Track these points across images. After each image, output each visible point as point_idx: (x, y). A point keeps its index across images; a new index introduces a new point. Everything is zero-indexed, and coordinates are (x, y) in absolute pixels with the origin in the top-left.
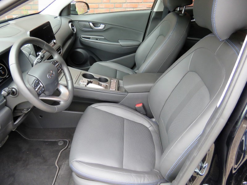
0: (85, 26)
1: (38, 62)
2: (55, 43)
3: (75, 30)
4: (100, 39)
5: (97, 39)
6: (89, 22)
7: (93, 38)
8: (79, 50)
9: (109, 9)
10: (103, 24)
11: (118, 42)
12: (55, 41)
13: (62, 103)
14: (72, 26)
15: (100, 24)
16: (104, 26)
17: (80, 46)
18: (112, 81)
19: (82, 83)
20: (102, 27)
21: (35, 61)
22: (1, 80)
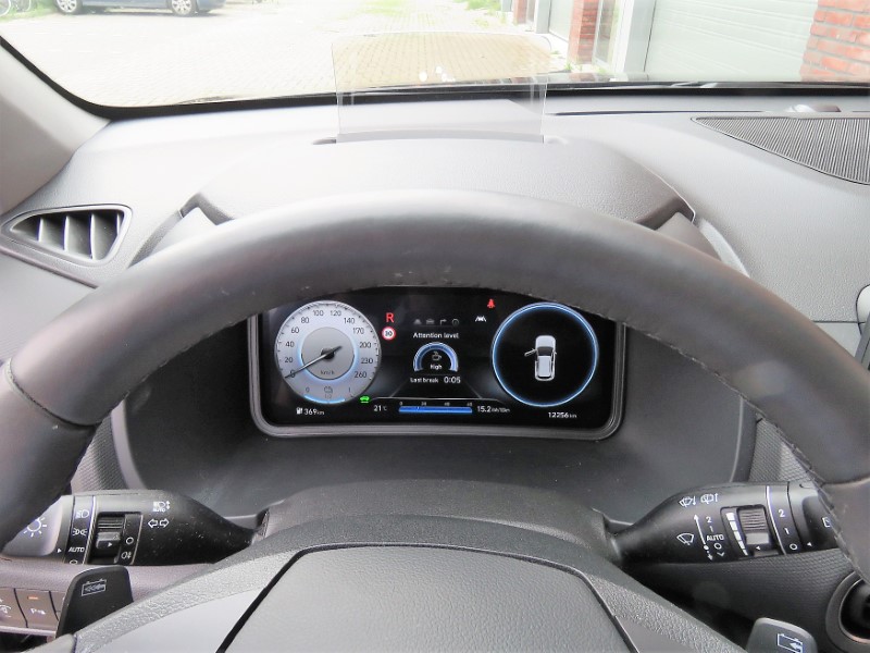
21: (706, 500)
22: (486, 404)
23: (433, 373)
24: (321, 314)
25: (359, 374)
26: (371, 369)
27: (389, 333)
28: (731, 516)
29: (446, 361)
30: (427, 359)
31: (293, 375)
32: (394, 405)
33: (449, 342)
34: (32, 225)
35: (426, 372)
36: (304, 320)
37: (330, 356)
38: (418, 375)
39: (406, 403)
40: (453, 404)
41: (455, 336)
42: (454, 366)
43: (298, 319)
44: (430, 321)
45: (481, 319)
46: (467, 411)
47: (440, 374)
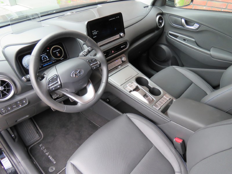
0: (176, 22)
1: (83, 54)
2: (121, 37)
3: (163, 25)
4: (188, 41)
5: (184, 40)
6: (182, 18)
7: (181, 38)
8: (164, 47)
9: (227, 4)
10: (198, 23)
11: (209, 51)
12: (122, 34)
13: (79, 105)
14: (160, 19)
15: (195, 23)
16: (199, 25)
17: (165, 42)
18: (164, 97)
19: (128, 87)
20: (195, 27)
21: (81, 53)
22: (53, 61)
24: (27, 57)
28: (83, 53)
29: (46, 58)
30: (44, 58)
31: (27, 67)
32: (42, 66)
36: (25, 59)
38: (43, 61)
39: (44, 65)
40: (49, 62)
41: (46, 54)
42: (47, 58)
43: (24, 59)
44: (45, 52)
45: (48, 51)
46: (52, 63)
47: (46, 59)
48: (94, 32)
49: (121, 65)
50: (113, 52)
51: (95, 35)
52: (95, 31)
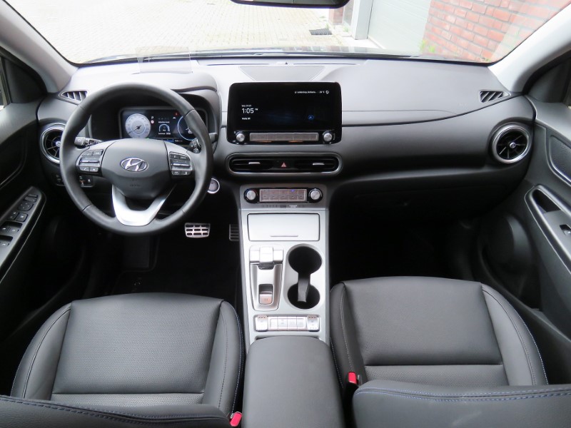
12: (327, 136)
23: (164, 132)
24: (136, 117)
25: (146, 132)
26: (149, 131)
27: (153, 122)
29: (166, 129)
30: (162, 128)
33: (167, 124)
34: (66, 94)
35: (162, 132)
37: (139, 128)
40: (169, 139)
41: (169, 122)
42: (169, 130)
45: (174, 118)
47: (165, 132)
48: (246, 108)
49: (300, 204)
50: (284, 165)
51: (246, 115)
52: (250, 108)
